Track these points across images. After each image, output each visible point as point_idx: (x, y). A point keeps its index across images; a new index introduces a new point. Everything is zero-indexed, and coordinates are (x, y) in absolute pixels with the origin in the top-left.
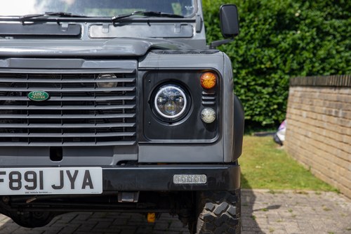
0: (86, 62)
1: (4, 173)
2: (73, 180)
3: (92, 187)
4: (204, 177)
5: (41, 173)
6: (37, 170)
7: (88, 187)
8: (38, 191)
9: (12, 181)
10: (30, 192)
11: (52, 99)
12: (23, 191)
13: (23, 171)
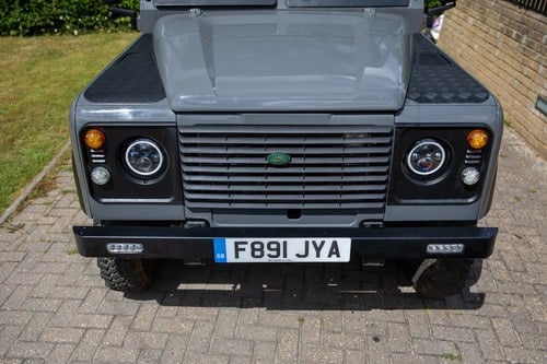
0: (334, 116)
1: (246, 243)
2: (318, 250)
3: (338, 256)
4: (461, 246)
5: (285, 243)
6: (281, 240)
7: (334, 256)
8: (281, 259)
9: (253, 250)
10: (273, 260)
11: (295, 161)
12: (265, 259)
13: (265, 241)
